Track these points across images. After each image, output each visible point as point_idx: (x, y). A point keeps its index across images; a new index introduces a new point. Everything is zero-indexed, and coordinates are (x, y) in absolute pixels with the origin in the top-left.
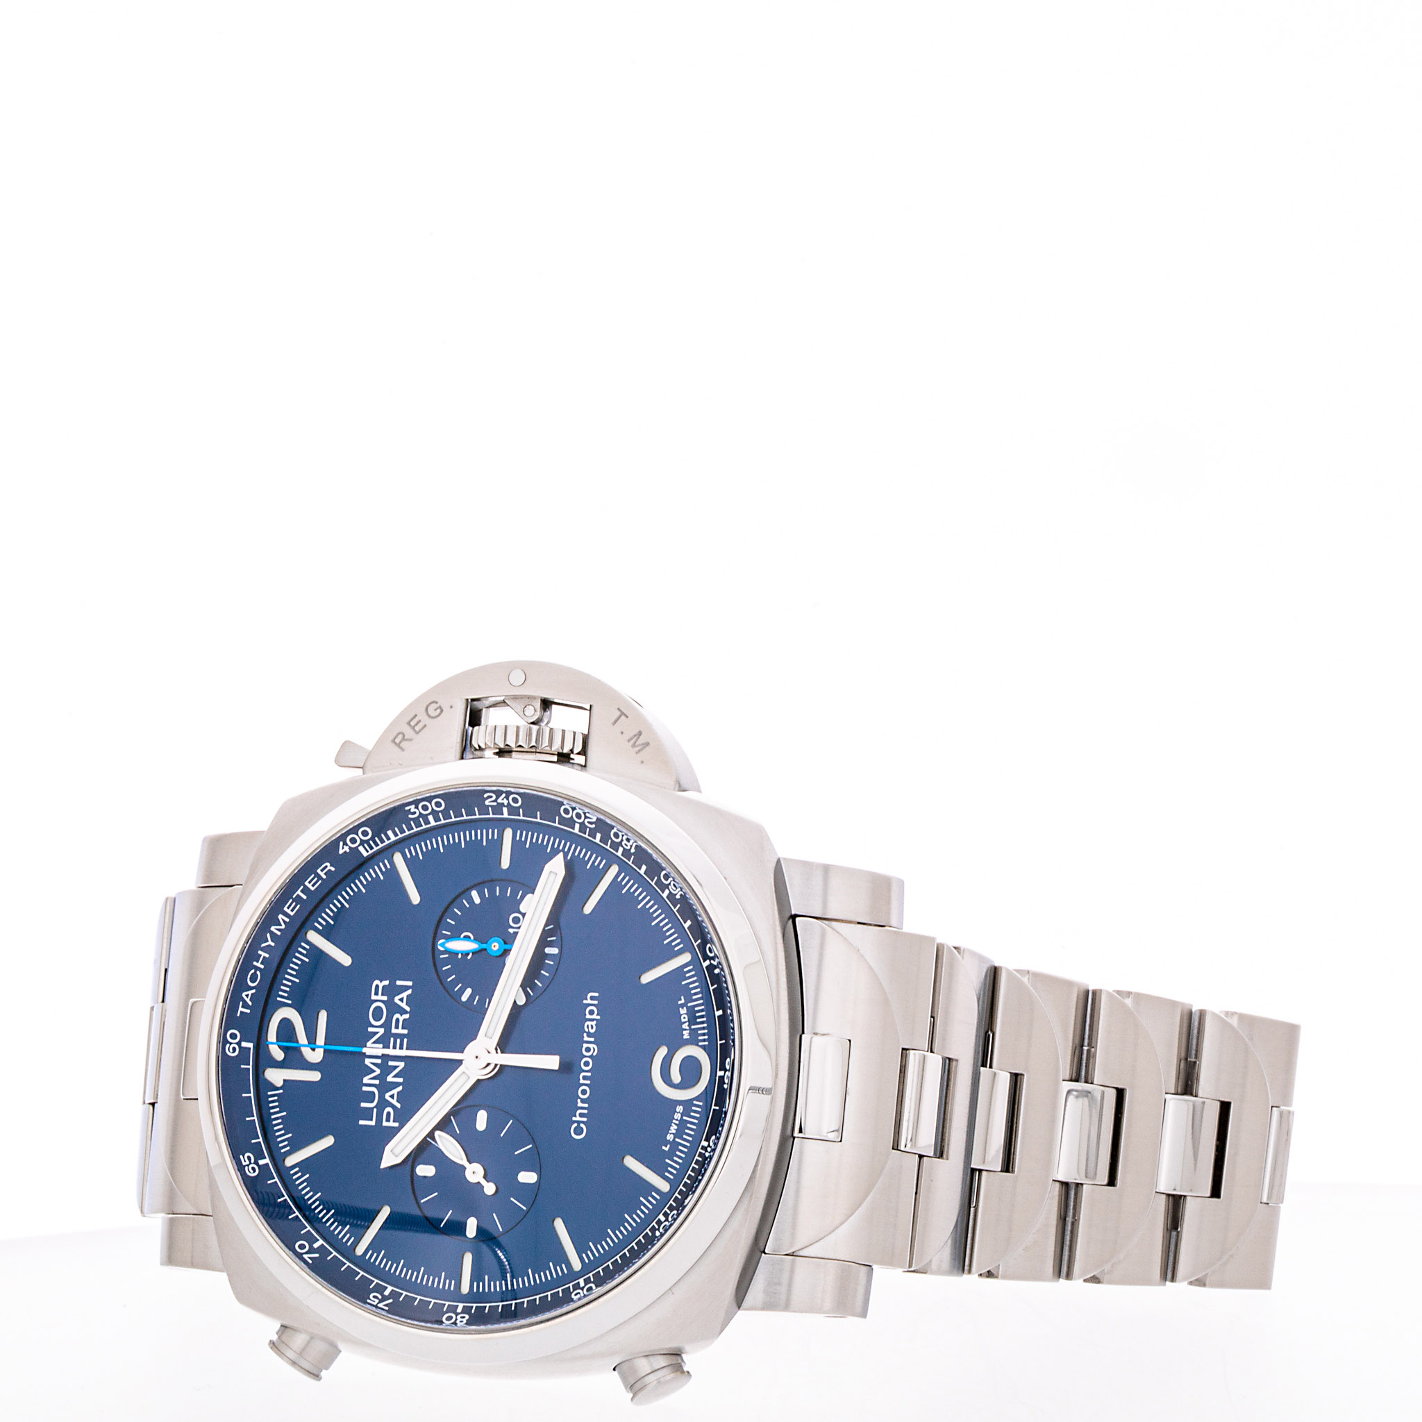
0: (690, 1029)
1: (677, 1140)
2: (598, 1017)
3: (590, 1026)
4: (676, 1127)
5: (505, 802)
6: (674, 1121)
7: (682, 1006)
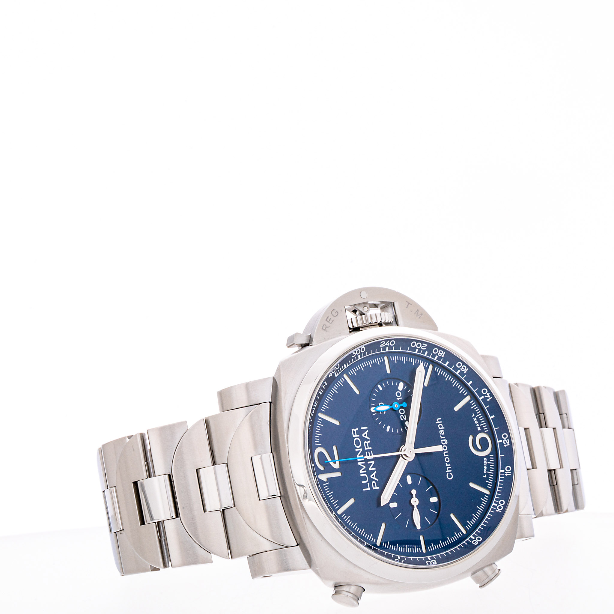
0: (480, 426)
1: (488, 472)
2: (444, 428)
3: (442, 432)
4: (486, 467)
5: (388, 344)
6: (485, 465)
7: (474, 417)
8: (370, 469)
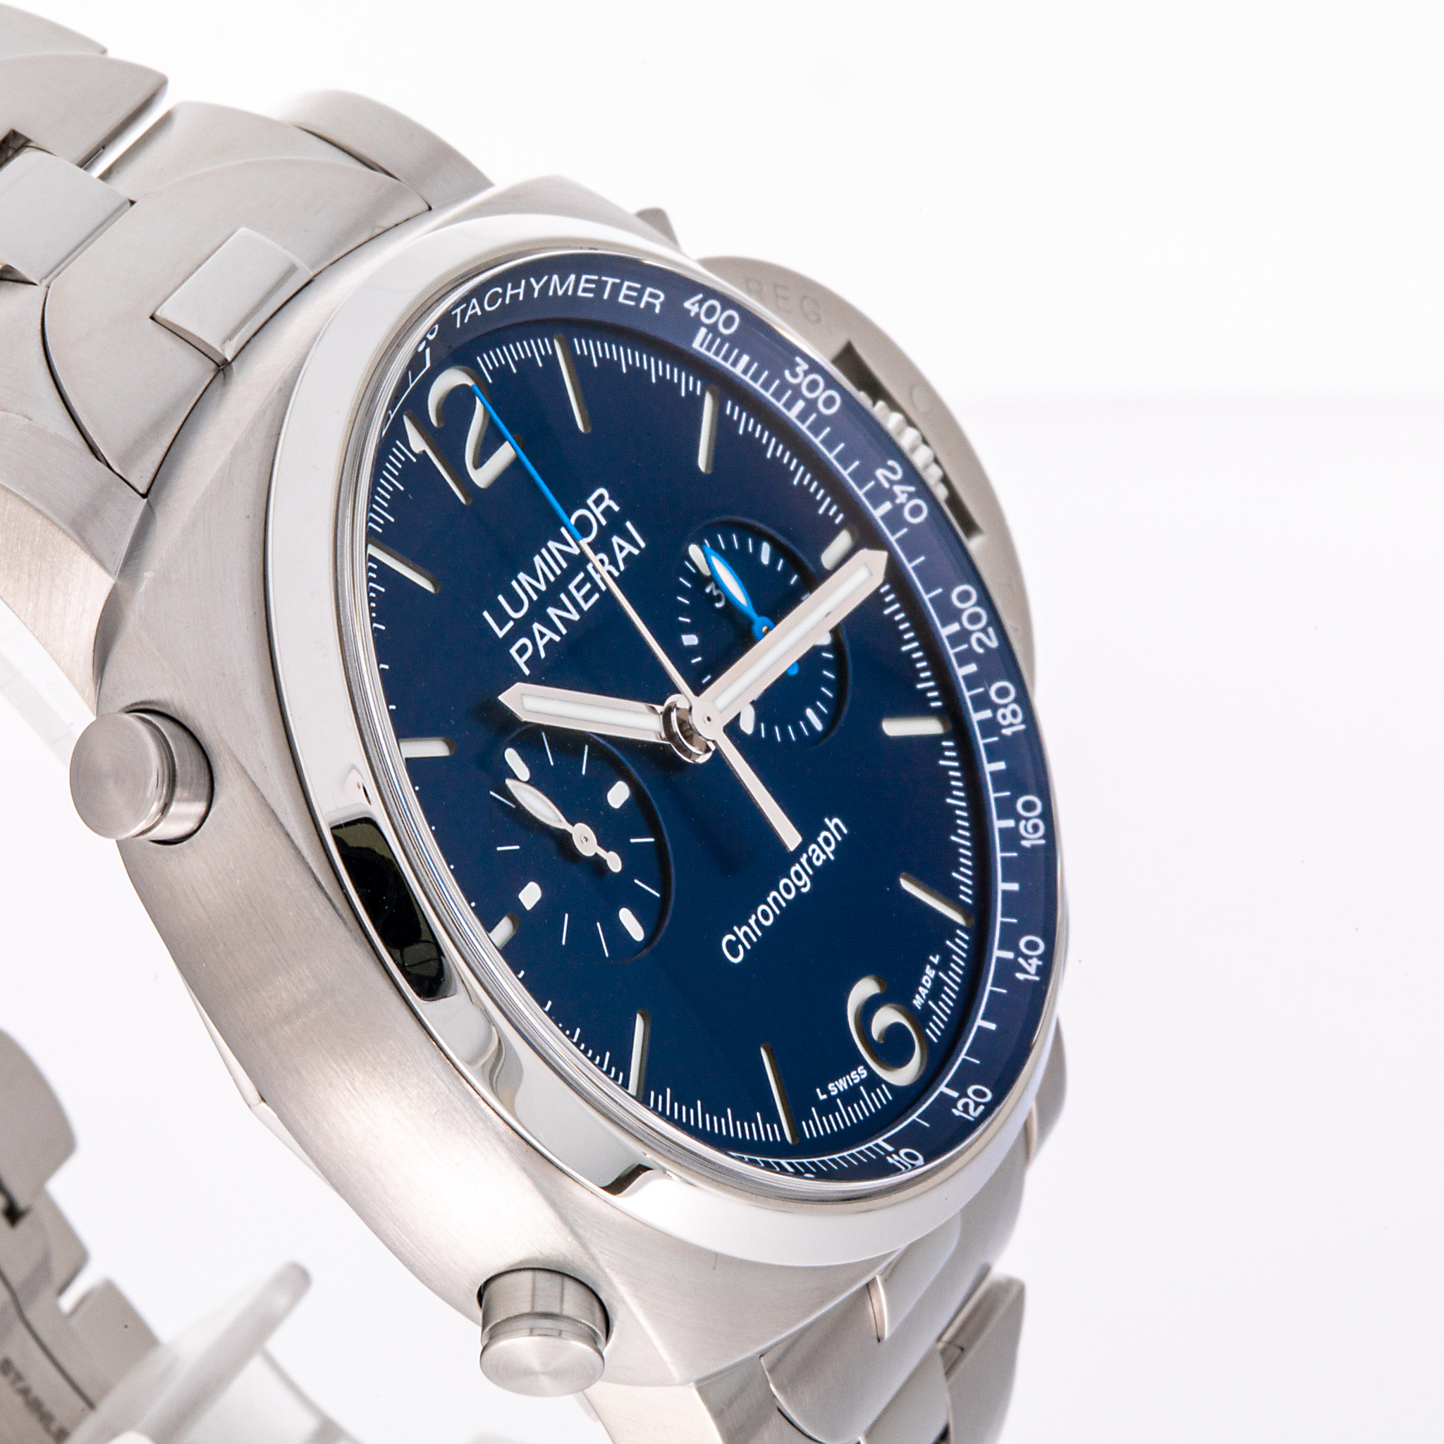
0: (925, 1002)
1: (839, 1101)
2: (832, 857)
4: (846, 1087)
5: (901, 499)
6: (848, 1077)
7: (932, 965)
8: (551, 611)
